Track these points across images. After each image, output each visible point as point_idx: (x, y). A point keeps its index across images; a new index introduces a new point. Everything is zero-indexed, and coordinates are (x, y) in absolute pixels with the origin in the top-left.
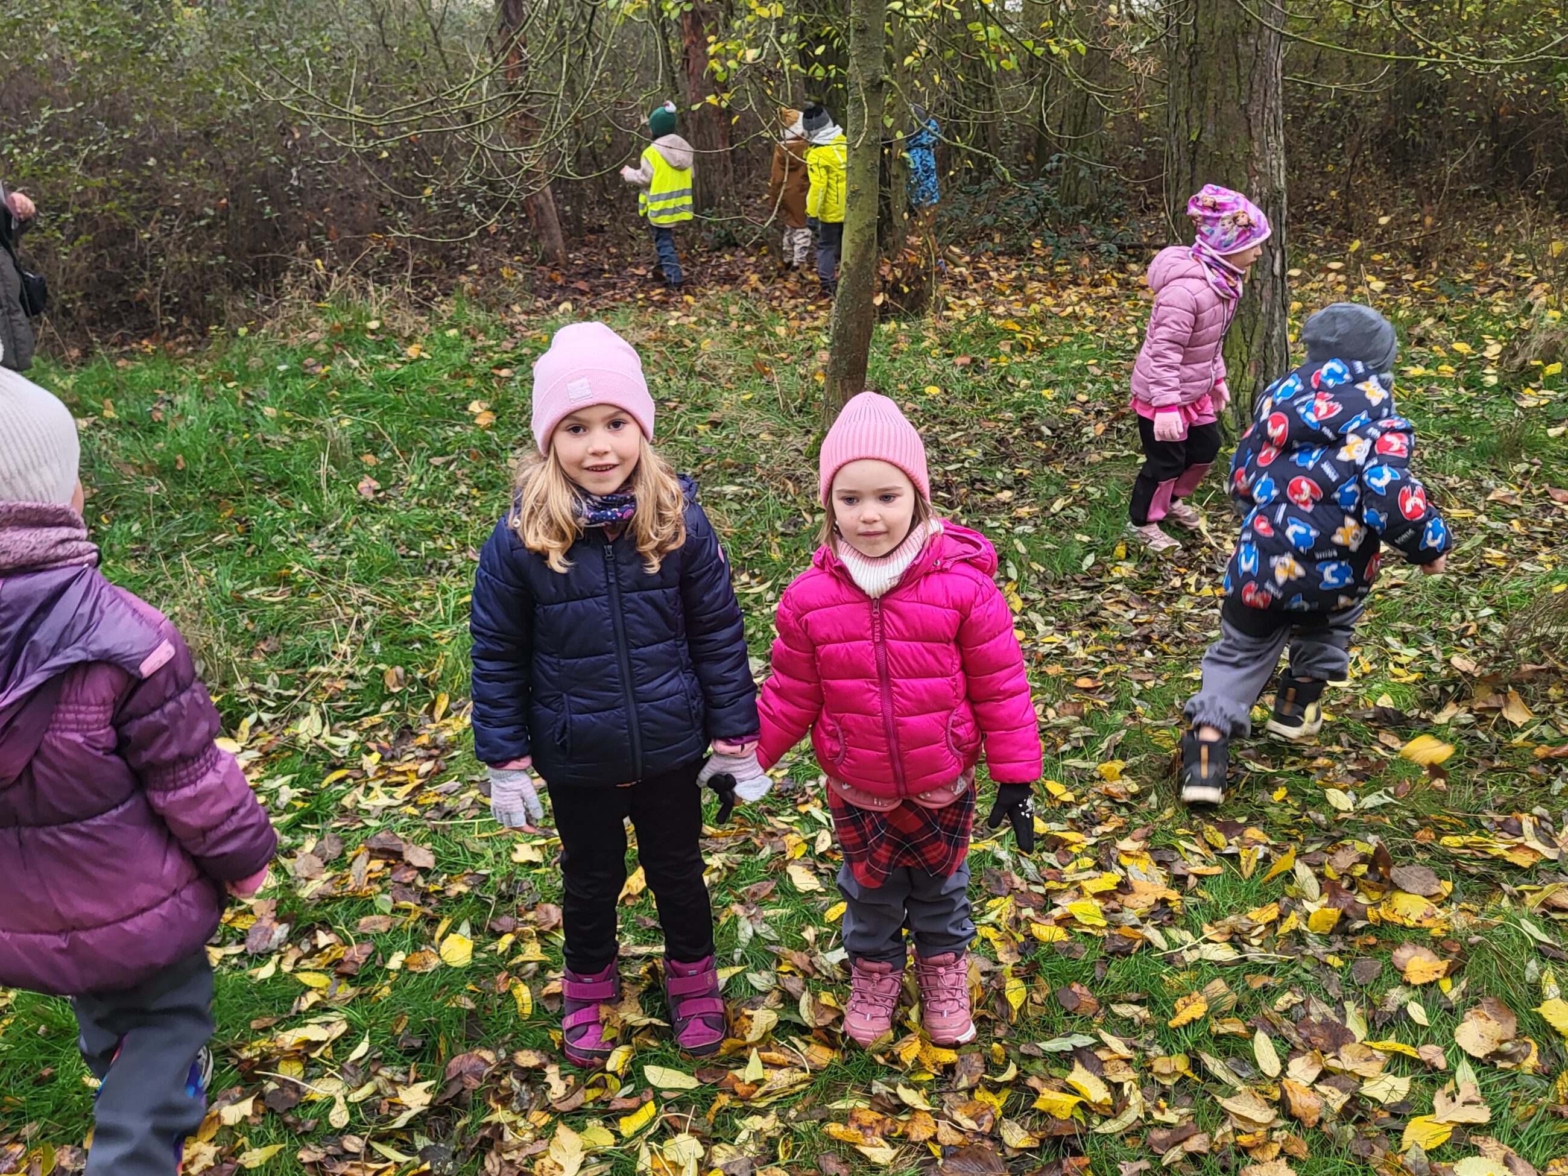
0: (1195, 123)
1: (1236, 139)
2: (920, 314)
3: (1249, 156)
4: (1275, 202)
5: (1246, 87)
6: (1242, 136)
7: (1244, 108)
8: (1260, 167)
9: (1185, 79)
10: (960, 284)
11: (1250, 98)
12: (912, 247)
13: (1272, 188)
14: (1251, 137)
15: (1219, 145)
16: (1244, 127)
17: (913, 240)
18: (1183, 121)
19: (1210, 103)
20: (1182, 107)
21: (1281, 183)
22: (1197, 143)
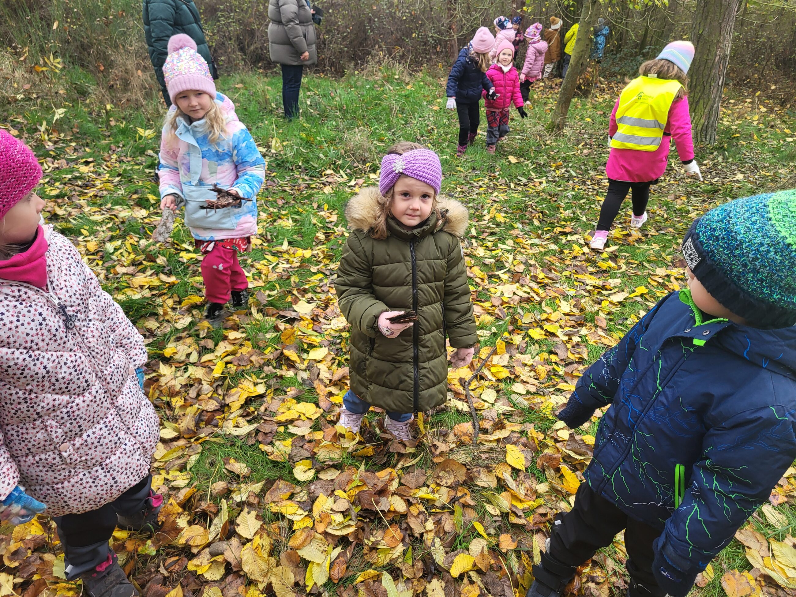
0: (702, 27)
1: (715, 35)
2: (586, 97)
3: (718, 41)
4: (724, 59)
5: (722, 16)
6: (718, 34)
7: (720, 24)
8: (721, 45)
9: (701, 11)
10: (603, 91)
11: (723, 20)
12: (588, 72)
13: (724, 54)
14: (720, 34)
15: (709, 36)
16: (719, 31)
17: (589, 69)
18: (698, 26)
19: (708, 21)
20: (698, 22)
21: (728, 52)
22: (701, 35)
